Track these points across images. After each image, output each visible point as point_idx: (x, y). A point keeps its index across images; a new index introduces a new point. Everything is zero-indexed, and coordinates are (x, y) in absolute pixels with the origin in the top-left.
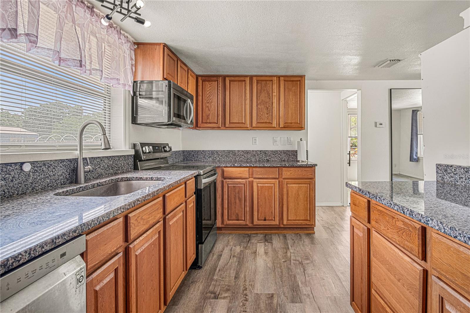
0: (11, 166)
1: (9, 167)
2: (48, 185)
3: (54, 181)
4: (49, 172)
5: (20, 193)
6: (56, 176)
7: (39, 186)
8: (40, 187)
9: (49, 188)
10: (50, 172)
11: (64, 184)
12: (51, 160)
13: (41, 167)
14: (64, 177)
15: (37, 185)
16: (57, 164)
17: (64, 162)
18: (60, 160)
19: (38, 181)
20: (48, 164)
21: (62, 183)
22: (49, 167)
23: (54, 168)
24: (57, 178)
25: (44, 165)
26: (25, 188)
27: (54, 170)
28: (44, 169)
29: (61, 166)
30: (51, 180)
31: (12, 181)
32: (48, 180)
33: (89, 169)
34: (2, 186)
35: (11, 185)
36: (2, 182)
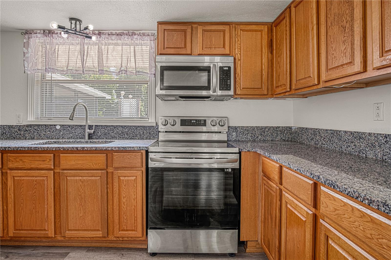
0: (52, 126)
1: (51, 126)
2: (71, 137)
3: (75, 136)
4: (72, 131)
5: (56, 138)
6: (77, 133)
8: (66, 137)
11: (82, 139)
12: (73, 125)
13: (67, 128)
15: (65, 136)
16: (77, 127)
18: (79, 125)
20: (71, 126)
21: (81, 137)
22: (72, 128)
24: (77, 135)
25: (69, 127)
26: (59, 137)
27: (75, 130)
28: (69, 129)
30: (73, 135)
31: (53, 132)
32: (71, 135)
33: (92, 132)
34: (48, 134)
35: (52, 134)
36: (49, 132)
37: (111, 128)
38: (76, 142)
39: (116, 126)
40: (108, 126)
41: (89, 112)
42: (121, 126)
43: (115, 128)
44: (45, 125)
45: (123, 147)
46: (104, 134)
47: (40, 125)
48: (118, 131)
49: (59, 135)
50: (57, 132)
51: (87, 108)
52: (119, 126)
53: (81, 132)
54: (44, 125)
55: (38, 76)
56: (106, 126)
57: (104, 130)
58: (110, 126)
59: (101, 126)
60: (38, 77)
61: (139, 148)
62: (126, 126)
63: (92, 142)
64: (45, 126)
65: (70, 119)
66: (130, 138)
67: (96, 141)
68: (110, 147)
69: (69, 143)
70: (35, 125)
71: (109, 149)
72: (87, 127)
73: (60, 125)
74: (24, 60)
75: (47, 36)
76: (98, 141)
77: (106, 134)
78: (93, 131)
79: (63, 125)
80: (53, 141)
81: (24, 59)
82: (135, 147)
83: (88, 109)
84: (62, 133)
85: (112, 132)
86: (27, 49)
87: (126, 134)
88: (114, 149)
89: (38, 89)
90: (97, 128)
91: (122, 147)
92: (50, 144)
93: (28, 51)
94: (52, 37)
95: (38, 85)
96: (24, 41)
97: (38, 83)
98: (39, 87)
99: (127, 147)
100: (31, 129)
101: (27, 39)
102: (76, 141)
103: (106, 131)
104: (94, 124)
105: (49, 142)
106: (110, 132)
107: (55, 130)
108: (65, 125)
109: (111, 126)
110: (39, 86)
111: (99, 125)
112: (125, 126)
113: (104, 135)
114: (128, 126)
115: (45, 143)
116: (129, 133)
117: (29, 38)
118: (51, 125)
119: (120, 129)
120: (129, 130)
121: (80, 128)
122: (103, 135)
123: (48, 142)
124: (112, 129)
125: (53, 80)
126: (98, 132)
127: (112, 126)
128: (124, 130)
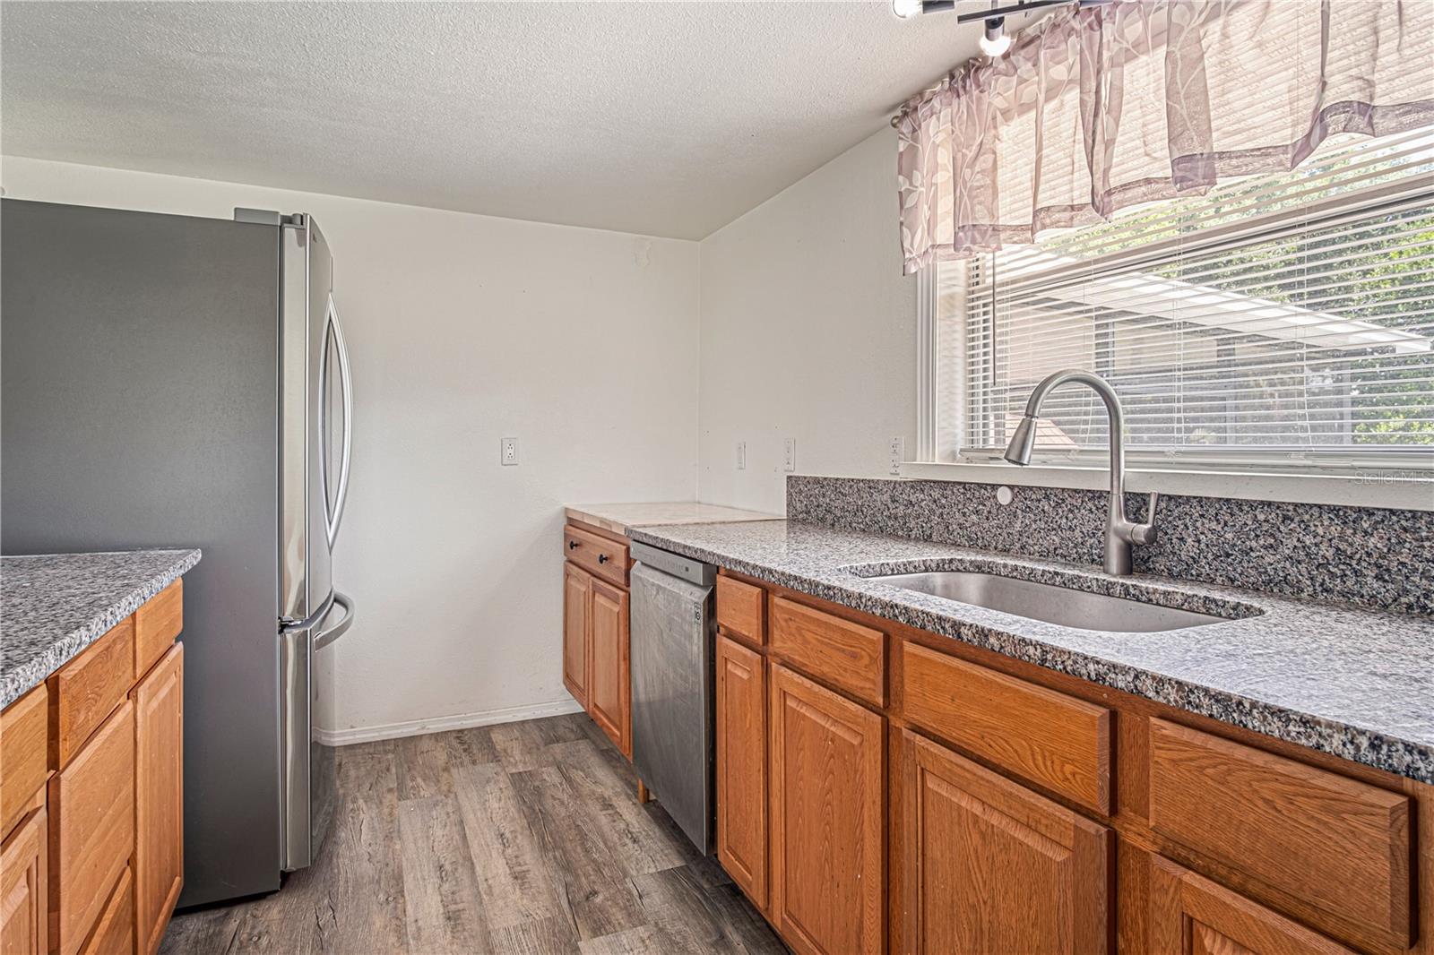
0: (986, 489)
1: (983, 491)
2: (1055, 549)
3: (1072, 545)
4: (1057, 518)
5: (1000, 547)
6: (1077, 533)
7: (1035, 544)
8: (1036, 547)
9: (1059, 558)
10: (1061, 518)
12: (1063, 489)
13: (1039, 501)
14: (1099, 542)
15: (1030, 542)
16: (1080, 501)
17: (1099, 498)
18: (1089, 491)
19: (1032, 534)
20: (1056, 496)
21: (1096, 557)
22: (1058, 504)
23: (1071, 511)
24: (1080, 540)
25: (1047, 497)
26: (1008, 542)
27: (1071, 516)
28: (1046, 508)
29: (1090, 510)
30: (1063, 539)
31: (988, 519)
32: (1054, 537)
33: (1137, 534)
34: (974, 524)
35: (986, 525)
36: (974, 517)
37: (1261, 517)
38: (1058, 579)
39: (1296, 505)
40: (1239, 503)
41: (1127, 421)
42: (1334, 510)
43: (1285, 518)
44: (964, 484)
45: (1217, 698)
46: (1215, 549)
47: (948, 482)
48: (1308, 540)
49: (1008, 534)
50: (1003, 516)
51: (1117, 399)
52: (1320, 507)
53: (1097, 528)
54: (960, 483)
55: (950, 279)
56: (1228, 500)
57: (1214, 525)
58: (1253, 505)
59: (1200, 499)
60: (953, 283)
61: (1372, 746)
62: (1370, 512)
63: (1132, 590)
64: (964, 488)
65: (1009, 461)
66: (1410, 606)
67: (1155, 591)
68: (1125, 670)
69: (1029, 580)
70: (935, 482)
71: (1121, 684)
72: (1116, 505)
73: (1011, 487)
74: (902, 224)
75: (961, 92)
76: (1166, 593)
77: (1228, 555)
78: (1148, 526)
79: (1023, 489)
80: (971, 562)
81: (902, 219)
82: (1329, 725)
83: (1120, 406)
84: (1018, 526)
85: (1266, 548)
86: (909, 177)
87: (1371, 573)
88: (1151, 694)
89: (955, 332)
90: (1176, 513)
91: (1206, 691)
92: (959, 571)
93: (911, 184)
94: (978, 86)
95: (954, 316)
96: (898, 147)
97: (953, 306)
98: (956, 323)
99: (1254, 705)
100: (922, 500)
101: (909, 136)
102: (1057, 574)
103: (1229, 536)
104: (1153, 489)
105: (956, 563)
106: (1254, 544)
107: (994, 511)
108: (1031, 488)
109: (1263, 503)
110: (957, 319)
111: (1188, 498)
112: (1360, 510)
113: (1216, 557)
114: (1392, 512)
115: (933, 565)
116: (1394, 566)
117: (914, 130)
118: (980, 485)
119: (1320, 531)
120: (1401, 543)
121: (1090, 505)
122: (1210, 557)
123: (951, 561)
124: (1266, 527)
125: (1003, 285)
126: (1181, 539)
127: (1270, 504)
128: (1358, 540)
